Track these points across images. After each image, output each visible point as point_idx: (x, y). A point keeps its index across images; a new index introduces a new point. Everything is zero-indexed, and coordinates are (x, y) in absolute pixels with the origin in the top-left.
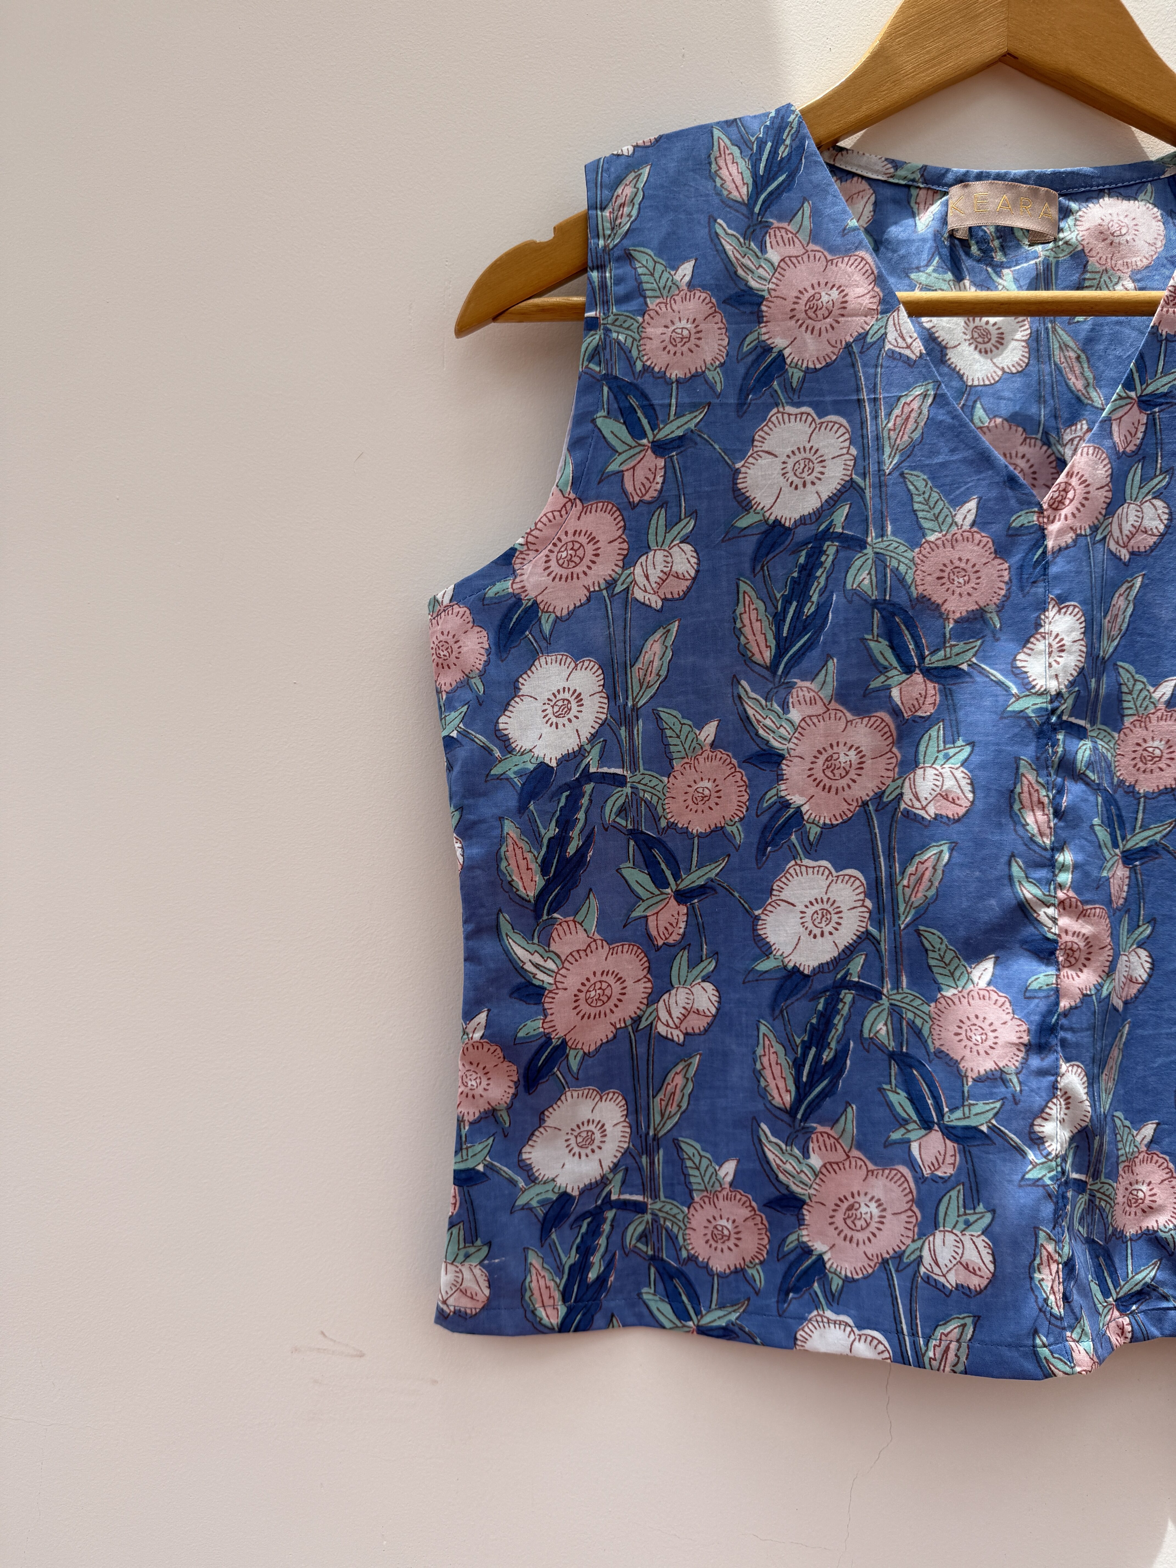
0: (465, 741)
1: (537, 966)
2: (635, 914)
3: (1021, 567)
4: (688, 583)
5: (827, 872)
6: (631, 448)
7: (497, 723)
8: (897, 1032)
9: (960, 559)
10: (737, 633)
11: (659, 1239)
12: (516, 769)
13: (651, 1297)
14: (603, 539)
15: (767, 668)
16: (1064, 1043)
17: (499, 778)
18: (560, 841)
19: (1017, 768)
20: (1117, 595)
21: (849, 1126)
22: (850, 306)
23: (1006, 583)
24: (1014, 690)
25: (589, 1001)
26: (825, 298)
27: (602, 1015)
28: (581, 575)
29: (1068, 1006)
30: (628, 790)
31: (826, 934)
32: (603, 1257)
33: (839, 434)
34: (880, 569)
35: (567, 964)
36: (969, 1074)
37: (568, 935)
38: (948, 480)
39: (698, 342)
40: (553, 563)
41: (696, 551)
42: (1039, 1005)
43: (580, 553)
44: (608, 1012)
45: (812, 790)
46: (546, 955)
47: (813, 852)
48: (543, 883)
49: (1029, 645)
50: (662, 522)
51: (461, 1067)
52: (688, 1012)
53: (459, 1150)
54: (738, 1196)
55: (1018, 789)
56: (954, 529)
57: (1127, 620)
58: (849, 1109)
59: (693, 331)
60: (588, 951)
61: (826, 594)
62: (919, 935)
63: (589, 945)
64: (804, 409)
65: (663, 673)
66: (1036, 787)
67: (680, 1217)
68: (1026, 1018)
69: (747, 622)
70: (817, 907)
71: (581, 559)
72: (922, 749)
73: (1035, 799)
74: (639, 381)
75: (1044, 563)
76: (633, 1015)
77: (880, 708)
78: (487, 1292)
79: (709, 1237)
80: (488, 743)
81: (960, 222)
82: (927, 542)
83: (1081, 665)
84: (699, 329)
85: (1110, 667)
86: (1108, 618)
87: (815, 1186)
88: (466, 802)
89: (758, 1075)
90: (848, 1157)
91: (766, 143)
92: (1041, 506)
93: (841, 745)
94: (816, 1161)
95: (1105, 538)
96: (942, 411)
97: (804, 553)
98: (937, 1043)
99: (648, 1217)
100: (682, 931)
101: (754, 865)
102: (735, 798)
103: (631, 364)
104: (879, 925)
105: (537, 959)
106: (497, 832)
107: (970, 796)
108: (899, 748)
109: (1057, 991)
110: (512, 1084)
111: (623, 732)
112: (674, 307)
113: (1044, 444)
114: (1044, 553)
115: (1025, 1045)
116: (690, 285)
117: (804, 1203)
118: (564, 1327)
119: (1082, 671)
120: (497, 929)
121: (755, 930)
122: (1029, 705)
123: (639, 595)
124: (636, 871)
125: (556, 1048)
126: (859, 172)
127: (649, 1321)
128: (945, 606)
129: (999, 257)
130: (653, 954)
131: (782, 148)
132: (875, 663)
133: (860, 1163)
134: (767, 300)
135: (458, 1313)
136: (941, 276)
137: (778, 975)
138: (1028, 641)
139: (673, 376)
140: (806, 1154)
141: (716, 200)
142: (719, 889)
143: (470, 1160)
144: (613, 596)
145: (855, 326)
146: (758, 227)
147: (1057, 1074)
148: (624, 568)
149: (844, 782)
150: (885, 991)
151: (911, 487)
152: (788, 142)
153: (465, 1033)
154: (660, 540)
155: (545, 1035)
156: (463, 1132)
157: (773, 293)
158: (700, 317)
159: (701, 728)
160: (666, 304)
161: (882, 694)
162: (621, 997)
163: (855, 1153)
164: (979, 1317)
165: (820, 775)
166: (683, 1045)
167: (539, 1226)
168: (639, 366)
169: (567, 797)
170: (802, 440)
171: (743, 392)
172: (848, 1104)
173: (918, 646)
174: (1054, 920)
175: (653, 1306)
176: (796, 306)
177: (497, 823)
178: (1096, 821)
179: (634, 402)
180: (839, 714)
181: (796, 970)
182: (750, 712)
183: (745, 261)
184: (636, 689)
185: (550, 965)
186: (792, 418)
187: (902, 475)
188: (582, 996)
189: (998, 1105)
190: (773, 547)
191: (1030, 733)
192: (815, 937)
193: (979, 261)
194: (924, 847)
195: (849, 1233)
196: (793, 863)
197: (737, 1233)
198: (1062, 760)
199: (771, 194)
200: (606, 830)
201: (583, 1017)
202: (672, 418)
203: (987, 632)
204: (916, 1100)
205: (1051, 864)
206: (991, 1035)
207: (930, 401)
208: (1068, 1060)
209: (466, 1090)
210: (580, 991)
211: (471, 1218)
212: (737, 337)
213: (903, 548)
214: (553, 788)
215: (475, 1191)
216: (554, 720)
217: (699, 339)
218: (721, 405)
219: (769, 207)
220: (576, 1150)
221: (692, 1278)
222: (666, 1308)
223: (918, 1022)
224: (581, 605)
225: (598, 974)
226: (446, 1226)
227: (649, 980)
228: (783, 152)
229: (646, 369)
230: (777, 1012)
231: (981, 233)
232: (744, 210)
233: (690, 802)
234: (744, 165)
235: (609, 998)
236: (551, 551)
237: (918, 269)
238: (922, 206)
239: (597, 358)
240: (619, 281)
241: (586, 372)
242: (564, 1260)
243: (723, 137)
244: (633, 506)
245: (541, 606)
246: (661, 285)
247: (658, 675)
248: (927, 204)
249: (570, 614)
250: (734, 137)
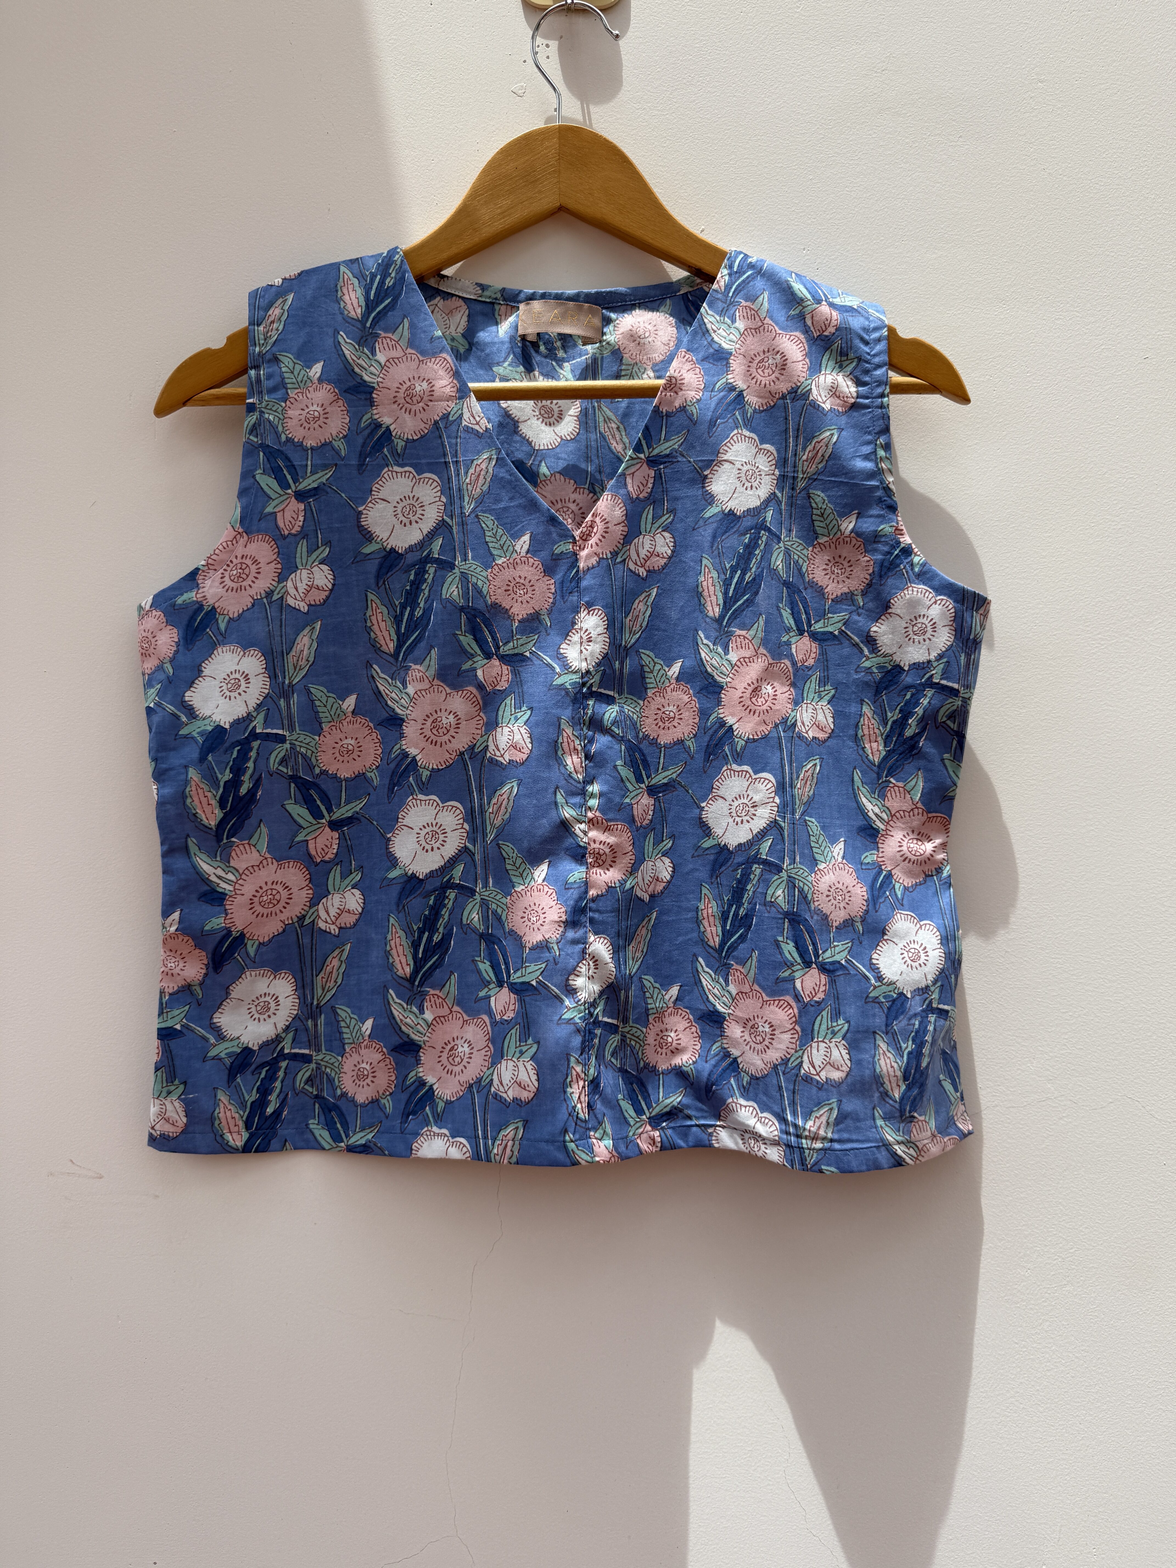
0: (158, 710)
1: (219, 877)
2: (298, 839)
3: (562, 582)
4: (327, 593)
5: (435, 804)
6: (281, 496)
7: (184, 696)
8: (485, 919)
9: (520, 577)
10: (368, 630)
11: (322, 1083)
12: (199, 730)
13: (315, 1126)
14: (263, 561)
15: (391, 655)
16: (592, 921)
17: (185, 737)
18: (234, 784)
19: (559, 725)
20: (637, 601)
21: (452, 988)
22: (436, 394)
23: (553, 593)
24: (558, 670)
25: (263, 904)
26: (418, 388)
27: (273, 914)
28: (248, 588)
29: (595, 894)
30: (287, 746)
31: (435, 849)
32: (278, 1096)
33: (433, 487)
34: (465, 584)
35: (244, 877)
36: (527, 945)
37: (245, 855)
38: (508, 521)
39: (326, 421)
40: (227, 579)
41: (332, 570)
42: (574, 894)
43: (247, 571)
44: (278, 912)
45: (423, 744)
46: (227, 869)
47: (424, 789)
48: (222, 815)
49: (569, 638)
50: (305, 549)
51: (162, 953)
52: (341, 912)
53: (161, 1013)
54: (374, 1045)
55: (560, 740)
56: (515, 556)
57: (646, 619)
58: (452, 977)
59: (322, 412)
60: (261, 866)
61: (429, 602)
62: (499, 848)
63: (261, 862)
64: (407, 469)
65: (311, 659)
66: (572, 738)
67: (336, 1064)
68: (565, 903)
69: (375, 622)
70: (428, 829)
71: (248, 576)
72: (500, 713)
73: (572, 747)
74: (284, 449)
75: (577, 579)
76: (299, 915)
77: (470, 684)
78: (185, 1119)
79: (355, 1077)
80: (176, 711)
81: (530, 330)
82: (497, 565)
83: (605, 652)
84: (326, 411)
85: (632, 653)
86: (629, 618)
87: (428, 1034)
88: (160, 755)
89: (388, 954)
90: (451, 1012)
91: (376, 276)
92: (575, 538)
93: (443, 711)
94: (429, 1016)
95: (625, 560)
96: (503, 470)
97: (413, 572)
98: (510, 925)
99: (313, 1066)
100: (335, 851)
101: (386, 801)
102: (372, 751)
103: (278, 436)
104: (474, 841)
105: (220, 872)
106: (183, 777)
107: (530, 746)
108: (484, 713)
109: (586, 883)
110: (203, 966)
111: (282, 702)
112: (308, 395)
113: (591, 492)
114: (578, 571)
115: (564, 922)
116: (320, 380)
117: (420, 1047)
118: (247, 1149)
119: (605, 657)
120: (187, 849)
121: (387, 849)
122: (568, 680)
123: (291, 602)
124: (297, 807)
125: (236, 938)
126: (457, 293)
127: (314, 1145)
128: (512, 610)
129: (561, 354)
130: (313, 867)
131: (388, 280)
132: (464, 651)
133: (459, 1015)
134: (376, 390)
135: (162, 1135)
136: (514, 369)
137: (402, 881)
138: (568, 635)
139: (309, 445)
140: (422, 1011)
141: (339, 318)
142: (363, 819)
143: (170, 1021)
144: (271, 602)
145: (440, 408)
146: (369, 338)
147: (585, 943)
148: (279, 582)
149: (446, 738)
150: (478, 890)
151: (484, 525)
152: (393, 275)
153: (164, 927)
154: (304, 562)
155: (226, 928)
156: (164, 1001)
157: (381, 385)
158: (326, 403)
159: (343, 700)
160: (302, 393)
161: (470, 674)
162: (288, 901)
163: (456, 1008)
164: (527, 1121)
165: (429, 733)
166: (338, 936)
167: (227, 1072)
168: (283, 438)
169: (238, 751)
170: (407, 492)
171: (362, 456)
172: (452, 973)
173: (494, 639)
174: (585, 833)
175: (317, 1133)
176: (397, 394)
177: (183, 770)
178: (619, 763)
179: (281, 463)
180: (441, 689)
181: (414, 876)
182: (381, 688)
183: (361, 362)
184: (292, 670)
185: (230, 877)
186: (399, 475)
187: (477, 516)
188: (256, 900)
189: (543, 966)
190: (390, 568)
191: (568, 700)
192: (427, 851)
193: (546, 357)
194: (502, 784)
195: (449, 1067)
196: (411, 797)
197: (373, 1072)
198: (591, 719)
199: (379, 313)
200: (271, 775)
201: (257, 916)
202: (308, 475)
203: (542, 629)
204: (495, 967)
205: (583, 793)
206: (542, 916)
207: (494, 463)
208: (596, 933)
209: (166, 970)
210: (254, 896)
211: (171, 1063)
212: (355, 417)
213: (479, 569)
214: (227, 744)
215: (173, 1044)
216: (228, 693)
217: (327, 418)
218: (345, 465)
219: (378, 322)
220: (257, 1016)
221: (344, 1109)
222: (326, 1134)
223: (499, 911)
224: (248, 609)
225: (269, 883)
226: (153, 1071)
227: (311, 888)
228: (389, 282)
229: (289, 440)
230: (401, 907)
231: (547, 337)
232: (359, 325)
233: (337, 755)
234: (360, 292)
235: (278, 902)
236: (225, 570)
237: (498, 364)
238: (503, 317)
239: (254, 432)
240: (269, 377)
241: (248, 443)
242: (247, 1097)
243: (347, 271)
244: (284, 537)
245: (218, 610)
246: (299, 379)
247: (307, 660)
248: (507, 316)
249: (240, 616)
250: (355, 272)
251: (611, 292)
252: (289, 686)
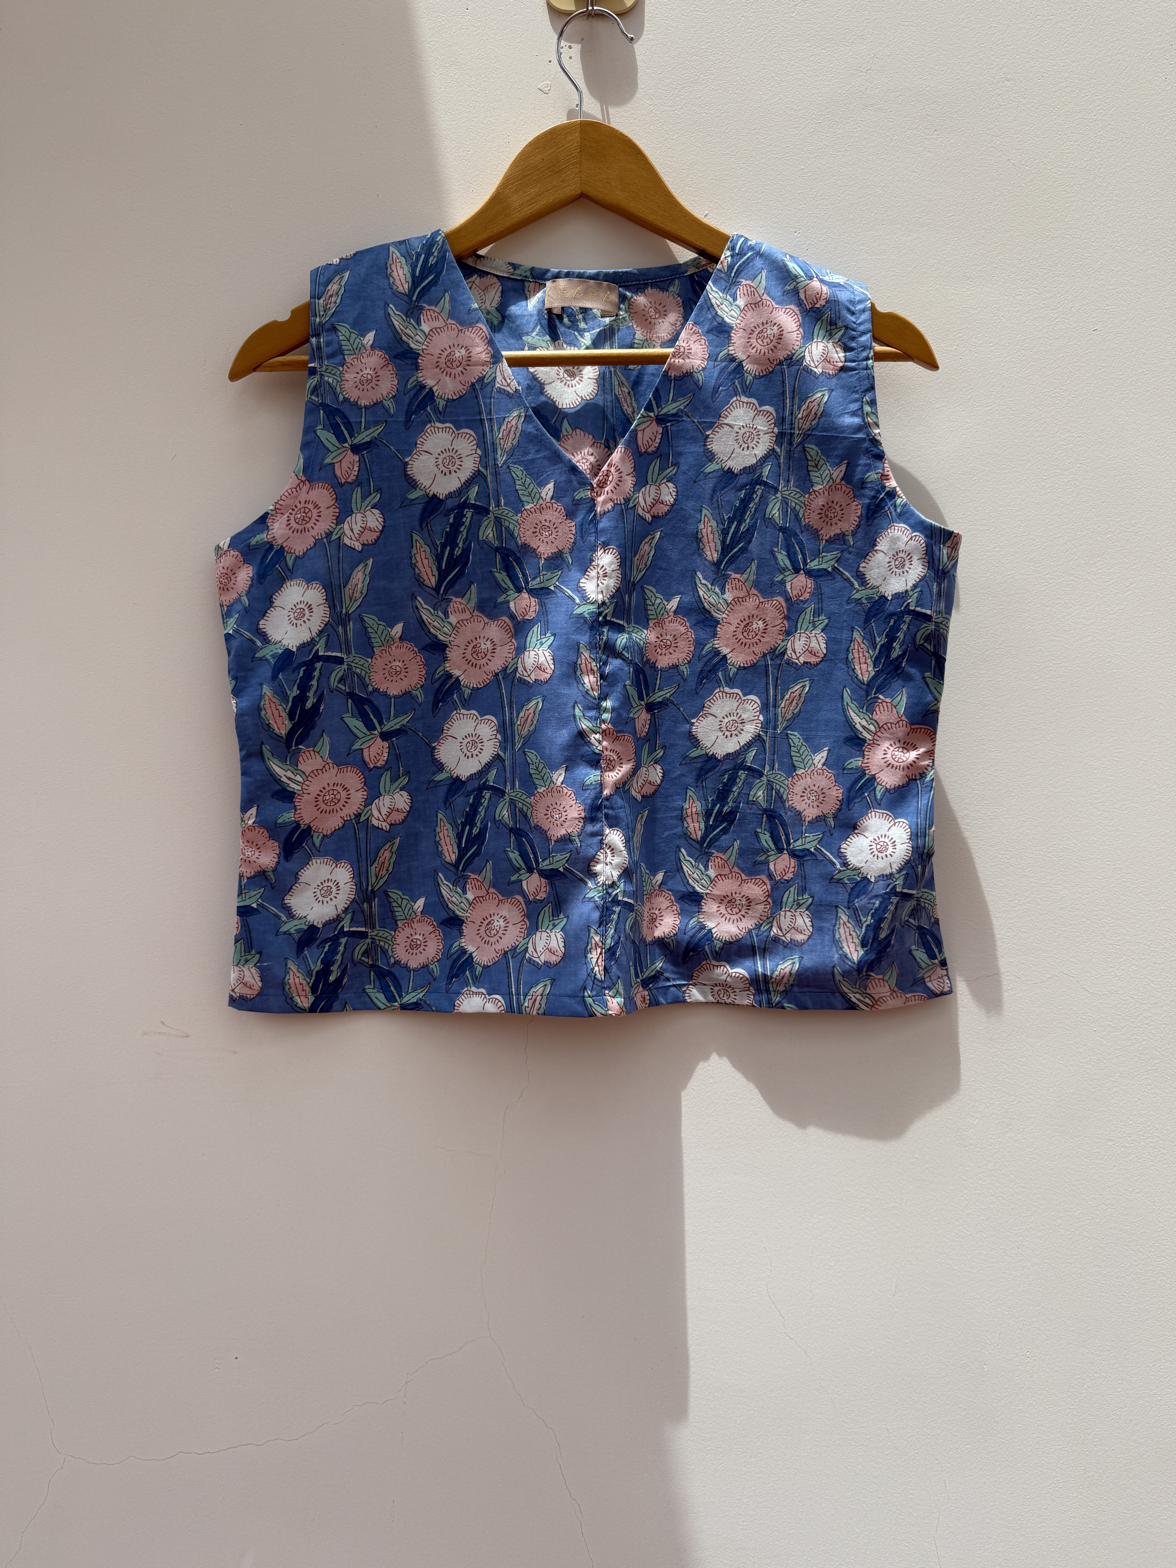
0: (237, 636)
1: (289, 779)
2: (354, 748)
3: (582, 524)
4: (378, 534)
5: (475, 717)
6: (339, 449)
7: (258, 624)
8: (514, 816)
9: (546, 520)
10: (413, 566)
11: (377, 954)
12: (271, 653)
13: (371, 990)
14: (323, 506)
15: (433, 589)
16: (607, 816)
17: (260, 659)
18: (301, 699)
19: (579, 649)
20: (643, 543)
21: (488, 873)
22: (473, 359)
23: (574, 535)
24: (578, 601)
25: (326, 802)
26: (457, 355)
27: (335, 812)
28: (310, 529)
29: (609, 794)
30: (345, 666)
31: (474, 755)
32: (339, 967)
33: (469, 441)
34: (499, 527)
35: (310, 778)
36: (553, 838)
37: (310, 760)
38: (536, 470)
39: (377, 383)
40: (292, 521)
41: (382, 514)
42: (591, 794)
43: (309, 515)
44: (338, 809)
45: (465, 666)
46: (295, 772)
47: (466, 705)
48: (291, 726)
49: (587, 573)
50: (359, 495)
51: (241, 843)
52: (391, 811)
53: (240, 894)
54: (425, 920)
55: (579, 662)
56: (541, 501)
57: (651, 559)
58: (488, 864)
59: (374, 376)
60: (324, 770)
61: (467, 543)
62: (525, 755)
63: (324, 767)
64: (447, 425)
65: (365, 592)
66: (590, 660)
67: (390, 938)
68: (583, 802)
69: (419, 559)
70: (469, 739)
71: (310, 519)
72: (529, 639)
73: (589, 668)
74: (341, 408)
75: (595, 521)
76: (356, 813)
77: (504, 615)
78: (260, 984)
79: (408, 947)
80: (253, 637)
81: (556, 304)
82: (525, 510)
83: (618, 586)
84: (377, 374)
85: (639, 588)
86: (637, 556)
87: (470, 911)
88: (238, 675)
89: (437, 844)
90: (488, 892)
91: (421, 255)
92: (593, 486)
93: (482, 638)
94: (470, 895)
95: (635, 506)
96: (530, 426)
97: (452, 516)
98: (535, 821)
99: (369, 940)
100: (386, 758)
101: (432, 715)
102: (417, 673)
103: (336, 396)
104: (505, 749)
105: (289, 774)
106: (258, 693)
107: (552, 667)
108: (516, 639)
109: (601, 784)
110: (275, 856)
111: (340, 629)
112: (362, 360)
113: (606, 447)
114: (595, 515)
115: (583, 818)
116: (373, 347)
117: (463, 922)
118: (313, 1009)
119: (618, 590)
120: (261, 755)
121: (434, 755)
122: (586, 610)
123: (347, 541)
124: (354, 720)
125: (303, 831)
126: (491, 271)
127: (370, 1006)
128: (539, 550)
129: (582, 325)
130: (367, 773)
131: (432, 258)
132: (499, 586)
133: (494, 896)
134: (421, 356)
135: (241, 997)
136: (541, 338)
137: (448, 782)
138: (586, 571)
139: (363, 404)
140: (464, 891)
141: (389, 292)
142: (409, 731)
143: (247, 900)
144: (330, 542)
145: (476, 372)
146: (415, 310)
147: (602, 835)
148: (337, 524)
149: (484, 661)
150: (507, 791)
151: (514, 475)
152: (436, 254)
153: (242, 821)
154: (359, 506)
155: (296, 822)
156: (243, 883)
157: (425, 351)
158: (378, 368)
159: (392, 628)
160: (357, 359)
161: (504, 606)
162: (347, 800)
163: (492, 890)
164: (554, 980)
165: (469, 657)
166: (389, 832)
167: (296, 945)
168: (341, 398)
169: (304, 670)
170: (447, 445)
171: (409, 413)
172: (487, 861)
173: (524, 575)
174: (600, 742)
175: (373, 996)
176: (439, 360)
177: (258, 687)
178: (628, 683)
179: (338, 420)
180: (480, 619)
181: (458, 778)
182: (424, 617)
183: (407, 331)
184: (348, 602)
185: (298, 778)
186: (440, 430)
187: (508, 467)
188: (320, 798)
189: (568, 855)
190: (432, 512)
191: (586, 627)
192: (468, 757)
193: (569, 328)
194: (529, 700)
195: (487, 938)
196: (455, 712)
197: (425, 942)
198: (606, 643)
199: (424, 288)
200: (332, 692)
201: (322, 812)
202: (362, 430)
203: (564, 566)
204: (524, 856)
205: (598, 707)
206: (564, 814)
207: (522, 420)
208: (610, 826)
209: (244, 857)
210: (318, 795)
211: (248, 936)
212: (403, 380)
213: (511, 514)
214: (295, 665)
215: (250, 919)
216: (295, 621)
217: (378, 381)
218: (394, 422)
219: (422, 296)
220: (321, 899)
221: (397, 974)
222: (381, 996)
223: (525, 809)
224: (311, 548)
225: (331, 785)
226: (233, 942)
227: (365, 790)
228: (432, 260)
229: (346, 400)
230: (447, 804)
231: (570, 310)
232: (406, 298)
233: (387, 675)
234: (407, 270)
235: (339, 801)
236: (291, 514)
237: (527, 334)
238: (532, 293)
239: (316, 392)
240: (328, 344)
241: (310, 402)
242: (313, 967)
243: (396, 251)
244: (341, 485)
245: (286, 549)
246: (355, 347)
247: (361, 593)
248: (535, 292)
249: (304, 554)
250: (402, 251)
251: (627, 272)
252: (346, 615)
